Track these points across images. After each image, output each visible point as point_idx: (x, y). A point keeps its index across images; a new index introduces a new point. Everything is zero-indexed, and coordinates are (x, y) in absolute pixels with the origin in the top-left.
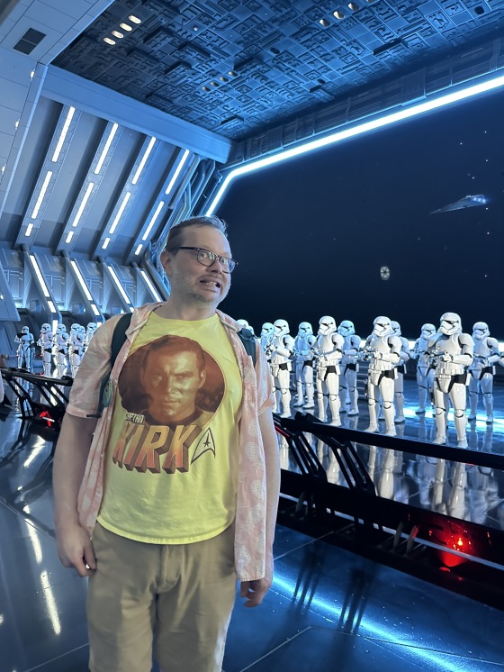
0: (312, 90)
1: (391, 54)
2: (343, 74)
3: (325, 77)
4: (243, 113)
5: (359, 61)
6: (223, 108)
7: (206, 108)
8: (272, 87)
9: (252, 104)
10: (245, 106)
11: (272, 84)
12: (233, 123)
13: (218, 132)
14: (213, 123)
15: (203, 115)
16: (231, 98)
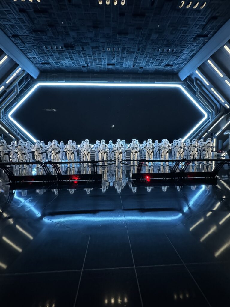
0: (83, 67)
1: (111, 67)
2: (95, 66)
3: (89, 65)
4: (53, 63)
5: (101, 65)
6: (47, 58)
7: (39, 55)
8: (71, 60)
9: (60, 62)
10: (56, 61)
11: (72, 59)
12: (47, 65)
13: (37, 66)
14: (37, 62)
15: (35, 56)
16: (53, 56)
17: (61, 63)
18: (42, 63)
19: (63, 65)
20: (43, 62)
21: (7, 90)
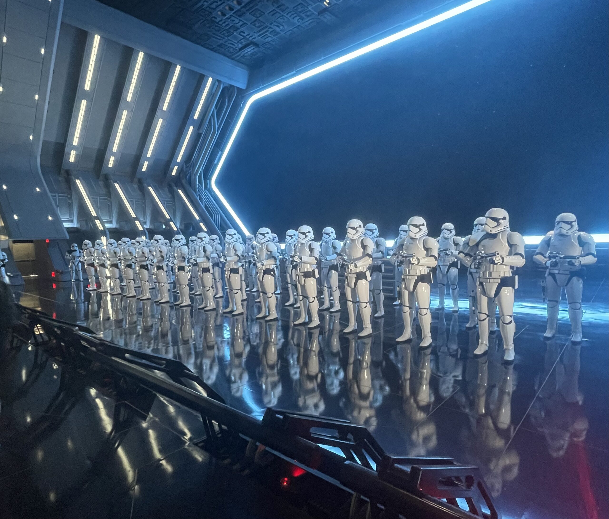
4: (258, 39)
6: (240, 34)
7: (224, 34)
8: (283, 11)
9: (266, 29)
10: (259, 31)
11: (282, 7)
12: (249, 50)
13: (236, 59)
14: (231, 50)
15: (221, 42)
16: (246, 23)
17: (270, 30)
18: (241, 49)
19: (278, 33)
20: (240, 46)
21: (201, 132)
